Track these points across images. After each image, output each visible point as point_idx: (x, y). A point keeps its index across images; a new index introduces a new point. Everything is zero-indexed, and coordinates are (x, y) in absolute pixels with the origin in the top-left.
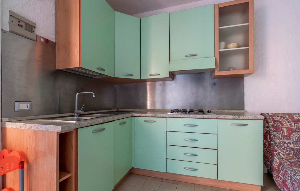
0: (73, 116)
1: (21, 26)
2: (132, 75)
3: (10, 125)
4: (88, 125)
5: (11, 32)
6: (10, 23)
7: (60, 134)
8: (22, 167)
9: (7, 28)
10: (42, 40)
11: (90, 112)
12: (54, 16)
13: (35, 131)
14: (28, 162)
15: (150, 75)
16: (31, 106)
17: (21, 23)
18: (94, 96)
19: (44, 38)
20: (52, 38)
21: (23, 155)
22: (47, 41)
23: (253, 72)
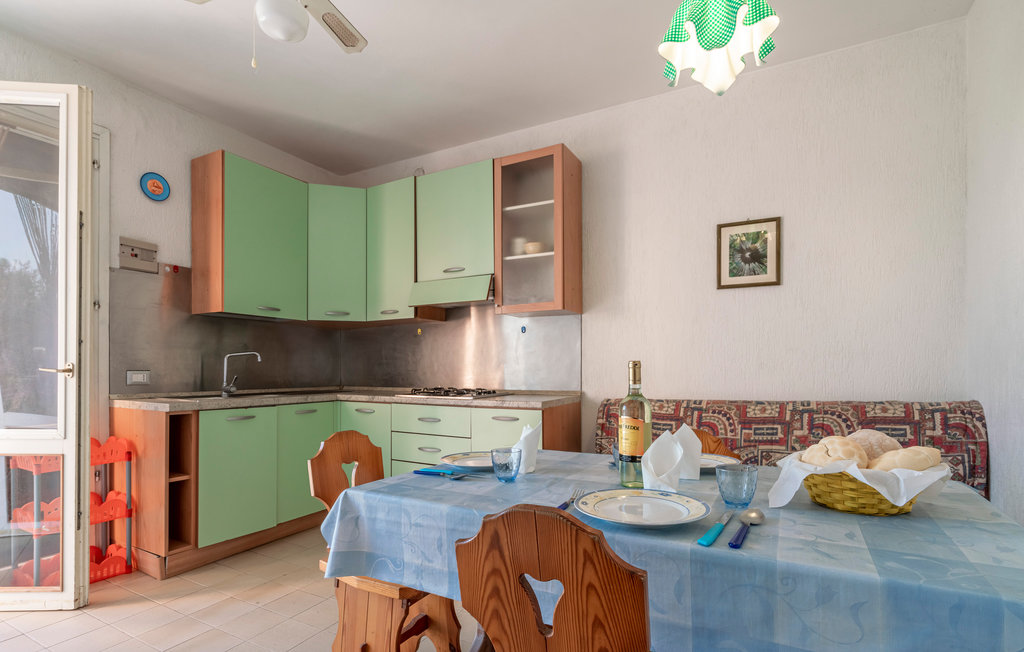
0: (220, 396)
1: (136, 256)
2: (348, 314)
3: (119, 404)
4: (217, 407)
5: (122, 268)
6: (120, 256)
7: (171, 417)
8: (130, 459)
9: (117, 265)
10: (168, 269)
11: (263, 391)
12: (189, 223)
13: (144, 411)
14: (137, 455)
15: (382, 313)
16: (150, 377)
17: (136, 251)
18: (259, 360)
19: (170, 266)
20: (185, 262)
21: (131, 444)
22: (176, 268)
23: (560, 307)
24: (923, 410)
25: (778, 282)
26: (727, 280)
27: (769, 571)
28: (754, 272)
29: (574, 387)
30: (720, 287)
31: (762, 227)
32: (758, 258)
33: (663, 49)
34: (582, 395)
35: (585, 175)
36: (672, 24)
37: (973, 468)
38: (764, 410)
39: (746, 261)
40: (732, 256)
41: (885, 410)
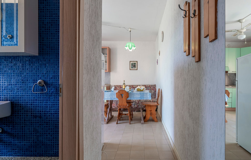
23: (108, 71)
24: (151, 85)
25: (137, 70)
26: (131, 69)
27: (134, 93)
28: (134, 68)
29: (109, 83)
30: (130, 70)
31: (135, 62)
32: (135, 66)
33: (125, 47)
34: (110, 85)
35: (111, 51)
36: (126, 45)
37: (155, 91)
38: (135, 86)
39: (133, 66)
40: (132, 66)
41: (148, 86)
